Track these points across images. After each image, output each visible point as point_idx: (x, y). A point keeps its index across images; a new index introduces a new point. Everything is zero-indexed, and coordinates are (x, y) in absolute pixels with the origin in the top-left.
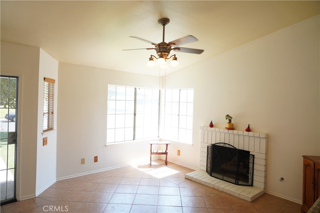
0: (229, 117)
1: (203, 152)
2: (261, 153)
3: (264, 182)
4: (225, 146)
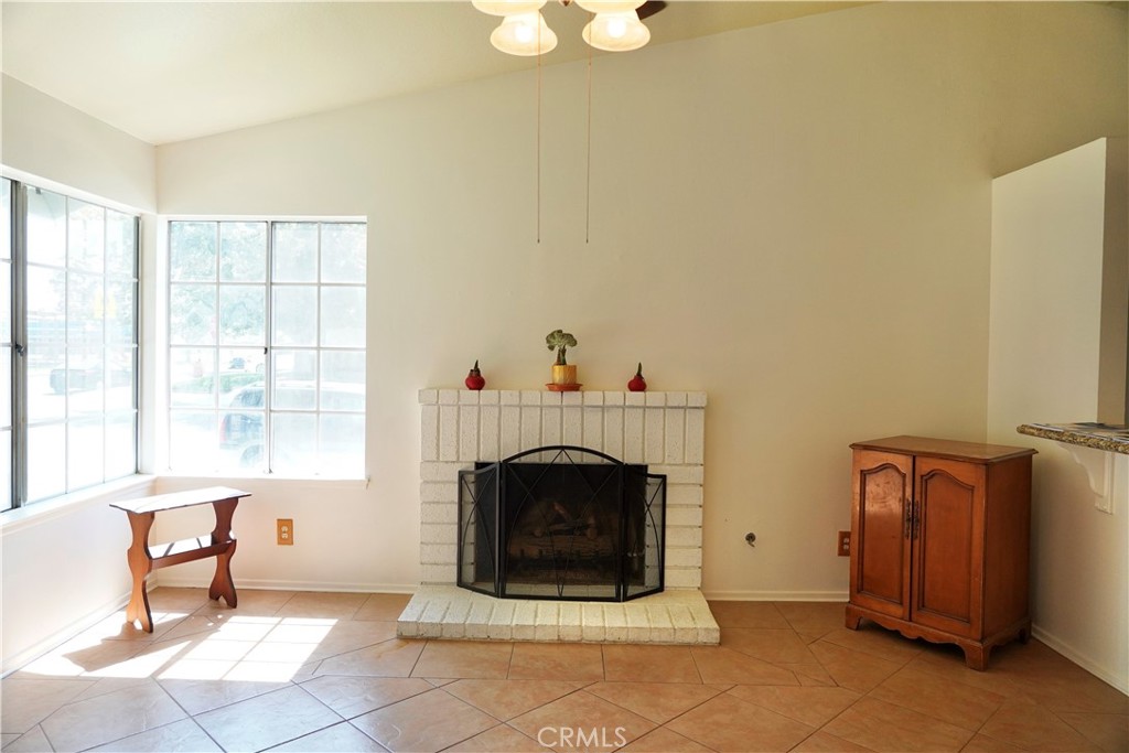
0: (561, 341)
1: (438, 503)
2: (689, 465)
3: (700, 565)
4: (563, 459)
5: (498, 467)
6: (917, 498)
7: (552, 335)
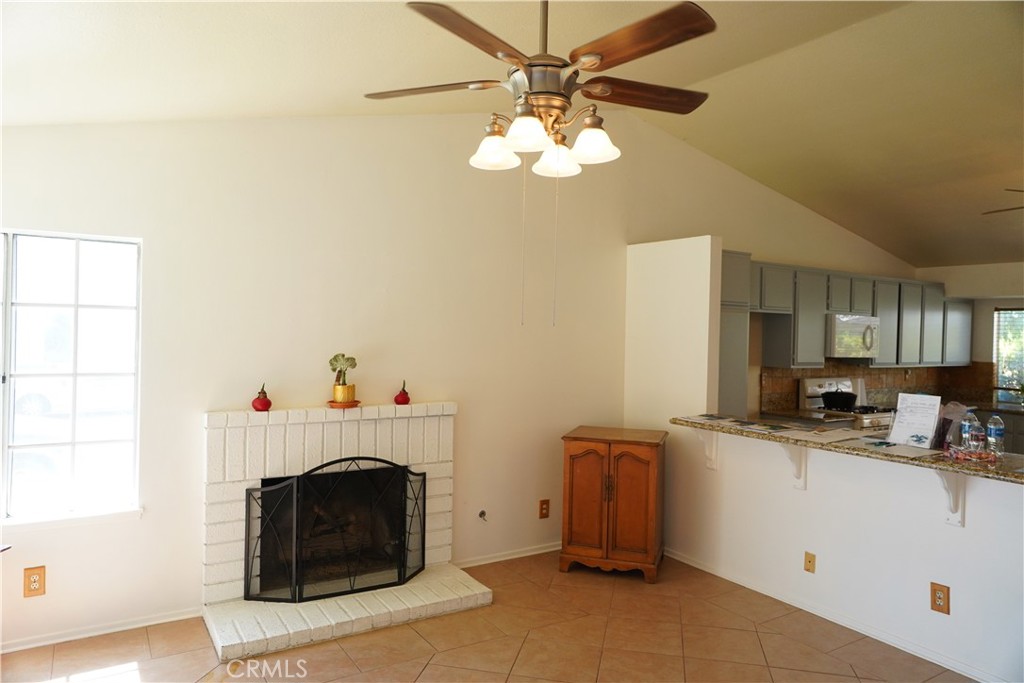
0: (345, 364)
1: (224, 522)
2: (442, 462)
3: (450, 542)
4: (353, 467)
5: (295, 480)
6: (612, 472)
7: (336, 358)
